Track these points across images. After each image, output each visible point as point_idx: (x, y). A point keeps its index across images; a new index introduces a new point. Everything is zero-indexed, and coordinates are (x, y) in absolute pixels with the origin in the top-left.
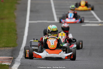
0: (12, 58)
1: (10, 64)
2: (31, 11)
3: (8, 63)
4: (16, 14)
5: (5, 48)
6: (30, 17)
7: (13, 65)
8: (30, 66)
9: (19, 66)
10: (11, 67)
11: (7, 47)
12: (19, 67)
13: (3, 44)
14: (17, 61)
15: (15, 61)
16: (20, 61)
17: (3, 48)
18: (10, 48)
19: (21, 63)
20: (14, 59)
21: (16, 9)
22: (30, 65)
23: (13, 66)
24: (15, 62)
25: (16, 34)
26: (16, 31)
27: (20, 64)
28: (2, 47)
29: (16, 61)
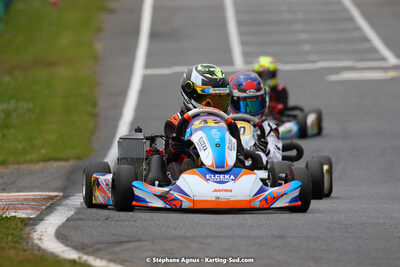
3: (29, 211)
4: (99, 47)
5: (47, 164)
8: (107, 219)
13: (43, 151)
16: (78, 203)
17: (42, 164)
18: (63, 164)
21: (99, 30)
23: (42, 223)
25: (94, 115)
26: (95, 105)
28: (37, 162)
29: (62, 205)
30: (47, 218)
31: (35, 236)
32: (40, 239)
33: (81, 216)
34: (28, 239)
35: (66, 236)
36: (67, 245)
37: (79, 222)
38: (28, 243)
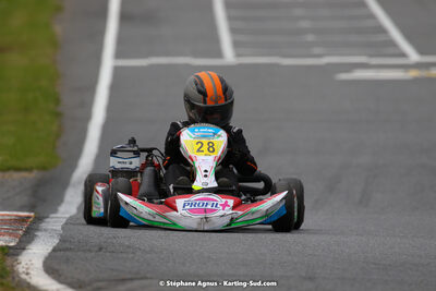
0: (29, 217)
1: (12, 244)
2: (125, 17)
3: (7, 238)
4: (58, 29)
6: (120, 41)
7: (24, 249)
8: (100, 249)
9: (50, 249)
10: (18, 255)
11: (18, 169)
12: (50, 254)
14: (46, 230)
15: (37, 230)
16: (59, 228)
19: (63, 240)
20: (39, 219)
22: (96, 249)
23: (25, 252)
24: (39, 234)
25: (58, 115)
26: (57, 101)
27: (57, 241)
29: (41, 230)
30: (30, 246)
31: (21, 269)
32: (27, 274)
33: (67, 245)
34: (12, 273)
35: (57, 271)
36: (61, 282)
37: (68, 253)
38: (13, 278)
